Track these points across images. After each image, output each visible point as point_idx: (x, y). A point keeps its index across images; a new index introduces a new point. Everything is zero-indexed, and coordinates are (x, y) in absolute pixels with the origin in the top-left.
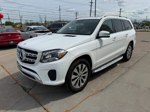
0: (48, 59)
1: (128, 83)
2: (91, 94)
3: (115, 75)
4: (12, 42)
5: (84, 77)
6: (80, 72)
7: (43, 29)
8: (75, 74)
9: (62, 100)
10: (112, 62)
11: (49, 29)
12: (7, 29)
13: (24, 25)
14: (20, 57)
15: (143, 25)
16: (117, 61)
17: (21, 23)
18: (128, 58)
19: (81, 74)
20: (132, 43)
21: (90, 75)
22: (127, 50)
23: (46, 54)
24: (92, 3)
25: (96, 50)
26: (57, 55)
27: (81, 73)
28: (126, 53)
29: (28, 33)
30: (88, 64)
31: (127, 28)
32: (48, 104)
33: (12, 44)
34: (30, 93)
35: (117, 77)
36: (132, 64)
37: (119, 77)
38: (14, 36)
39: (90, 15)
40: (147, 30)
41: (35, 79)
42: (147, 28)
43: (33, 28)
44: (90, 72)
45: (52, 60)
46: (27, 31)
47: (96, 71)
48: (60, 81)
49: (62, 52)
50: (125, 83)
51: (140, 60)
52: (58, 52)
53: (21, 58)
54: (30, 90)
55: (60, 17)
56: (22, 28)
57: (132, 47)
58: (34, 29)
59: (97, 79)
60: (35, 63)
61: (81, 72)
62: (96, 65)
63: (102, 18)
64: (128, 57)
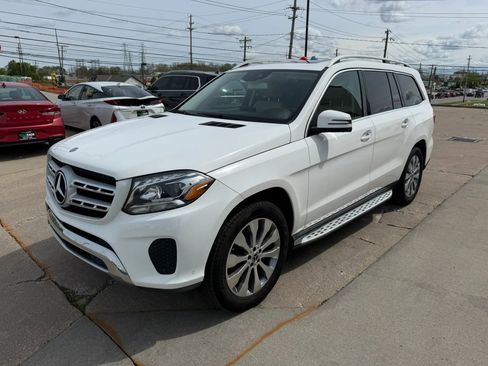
0: (149, 201)
1: (406, 280)
2: (289, 317)
3: (365, 252)
4: (30, 135)
5: (266, 261)
6: (255, 245)
7: (134, 93)
8: (239, 251)
9: (195, 334)
10: (357, 209)
11: (153, 93)
12: (15, 89)
13: (71, 75)
14: (58, 193)
15: (458, 86)
16: (374, 205)
17: (61, 69)
18: (407, 194)
19: (257, 250)
20: (420, 147)
21: (286, 252)
22: (406, 170)
23: (145, 185)
24: (295, 9)
25: (307, 172)
26: (181, 191)
27: (259, 246)
28: (403, 179)
29: (86, 106)
30: (282, 216)
31: (405, 96)
32: (148, 351)
33: (29, 140)
34: (88, 310)
35: (373, 258)
36: (419, 217)
37: (379, 259)
38: (37, 113)
39: (291, 47)
40: (469, 100)
41: (104, 266)
42: (470, 95)
43: (102, 88)
44: (287, 243)
45: (163, 207)
46: (80, 99)
47: (305, 240)
48: (189, 274)
49: (199, 179)
50: (398, 279)
51: (446, 204)
52: (183, 181)
53: (60, 197)
54: (90, 300)
55: (191, 54)
56: (63, 85)
57: (420, 161)
58: (105, 92)
59: (307, 264)
60: (105, 214)
61: (257, 242)
62: (307, 218)
63: (327, 68)
64: (408, 191)
